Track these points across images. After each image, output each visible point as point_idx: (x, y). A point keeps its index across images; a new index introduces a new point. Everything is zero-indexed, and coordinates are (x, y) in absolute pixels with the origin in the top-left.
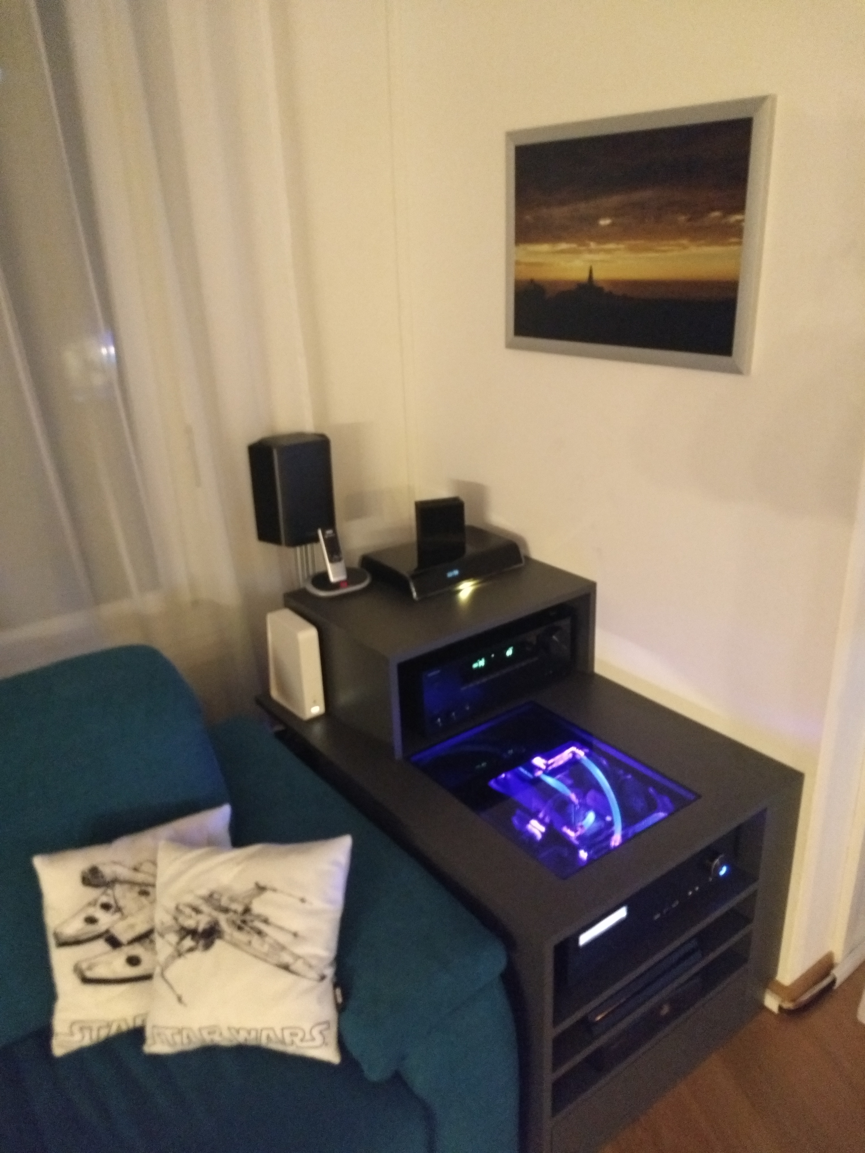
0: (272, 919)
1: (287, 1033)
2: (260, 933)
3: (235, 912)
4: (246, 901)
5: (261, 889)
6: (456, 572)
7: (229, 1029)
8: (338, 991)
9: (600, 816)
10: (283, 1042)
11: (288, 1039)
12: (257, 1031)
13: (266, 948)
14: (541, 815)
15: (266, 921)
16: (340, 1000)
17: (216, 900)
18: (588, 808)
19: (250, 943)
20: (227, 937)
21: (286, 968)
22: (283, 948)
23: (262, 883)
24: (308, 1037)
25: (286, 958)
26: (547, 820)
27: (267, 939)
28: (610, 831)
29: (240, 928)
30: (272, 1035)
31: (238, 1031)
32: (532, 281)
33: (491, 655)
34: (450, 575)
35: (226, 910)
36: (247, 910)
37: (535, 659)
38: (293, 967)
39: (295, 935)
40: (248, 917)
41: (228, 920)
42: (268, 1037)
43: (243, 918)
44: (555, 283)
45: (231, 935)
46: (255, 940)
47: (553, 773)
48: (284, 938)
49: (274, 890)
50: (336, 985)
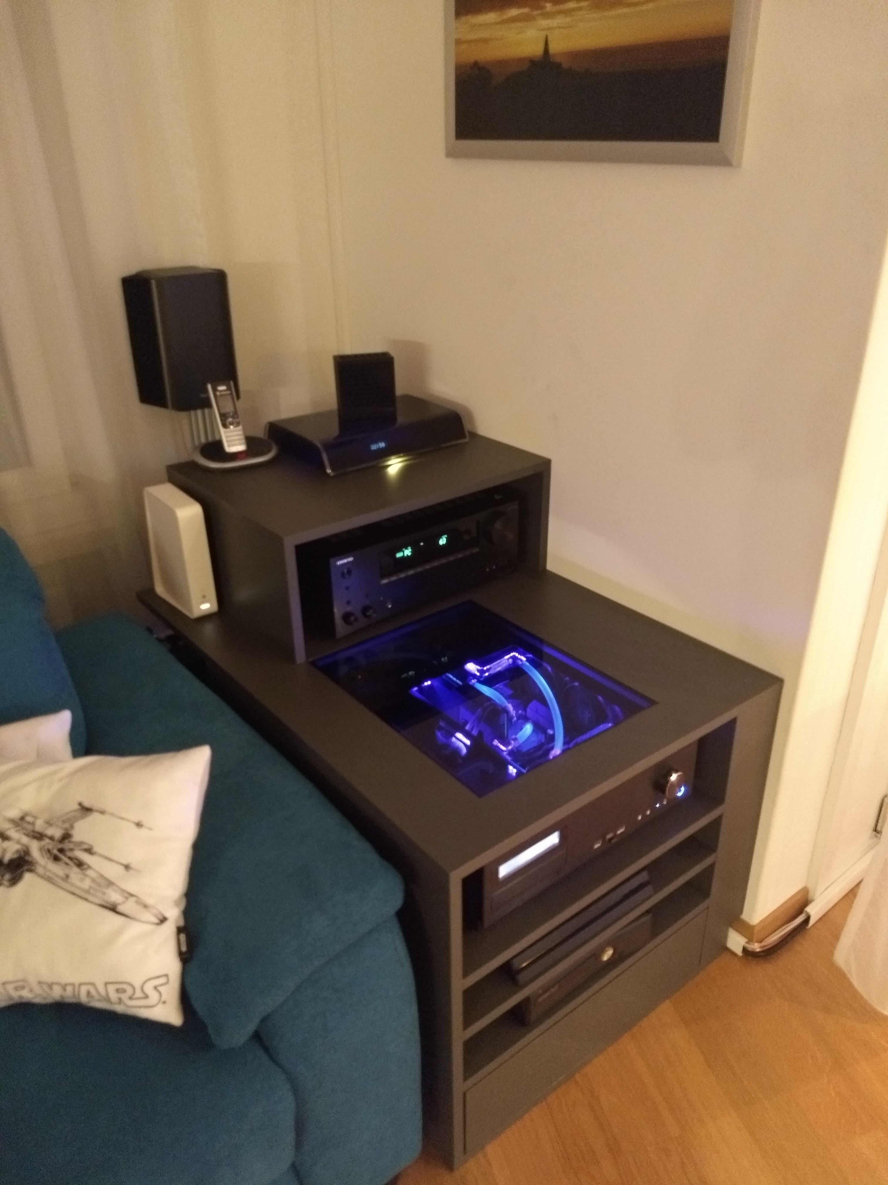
0: (96, 849)
1: (111, 989)
2: (80, 864)
3: (52, 838)
4: (67, 825)
5: (86, 810)
6: (382, 445)
7: (40, 983)
8: (183, 937)
9: (538, 728)
10: (108, 999)
11: (114, 996)
12: (73, 985)
13: (87, 884)
14: (467, 727)
15: (89, 851)
16: (184, 949)
17: (29, 823)
18: (525, 719)
19: (67, 876)
20: (40, 870)
21: (113, 909)
22: (110, 883)
23: (87, 804)
24: (138, 994)
25: (114, 897)
26: (475, 733)
27: (90, 872)
28: (551, 745)
29: (56, 859)
30: (93, 992)
31: (50, 986)
32: (476, 64)
33: (420, 542)
34: (374, 447)
35: (39, 836)
36: (66, 836)
37: (476, 550)
38: (120, 908)
39: (127, 867)
40: (66, 845)
41: (41, 849)
42: (88, 993)
43: (60, 846)
44: (502, 63)
45: (45, 868)
46: (74, 873)
47: (489, 681)
48: (112, 871)
49: (102, 812)
50: (180, 930)
